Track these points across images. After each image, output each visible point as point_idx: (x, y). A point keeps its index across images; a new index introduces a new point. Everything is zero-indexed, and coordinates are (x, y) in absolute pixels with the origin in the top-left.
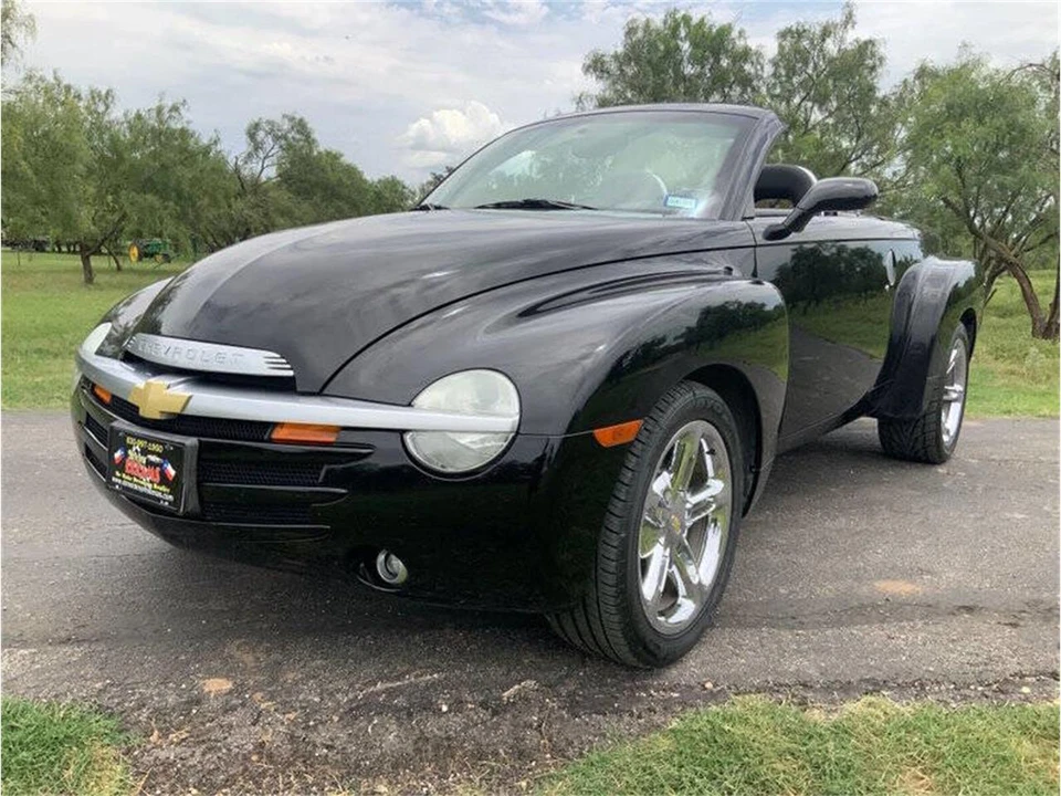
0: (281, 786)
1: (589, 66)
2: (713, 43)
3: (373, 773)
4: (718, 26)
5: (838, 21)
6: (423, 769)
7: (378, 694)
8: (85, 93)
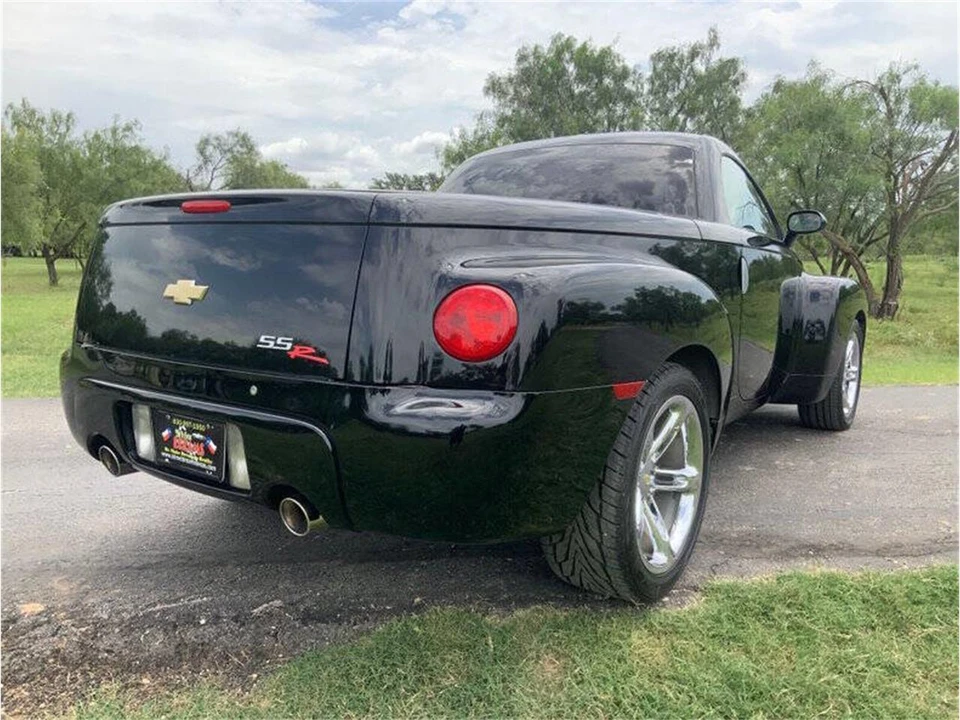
0: (68, 681)
1: (489, 89)
2: (595, 65)
3: (142, 670)
4: (598, 49)
5: (705, 43)
6: (181, 667)
7: (155, 613)
8: (48, 118)
